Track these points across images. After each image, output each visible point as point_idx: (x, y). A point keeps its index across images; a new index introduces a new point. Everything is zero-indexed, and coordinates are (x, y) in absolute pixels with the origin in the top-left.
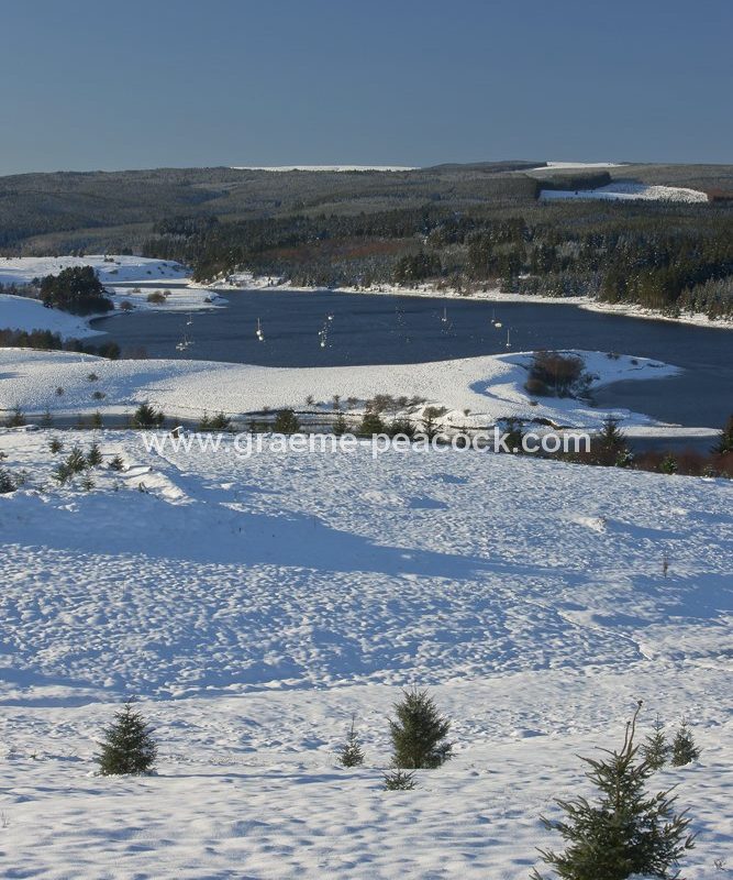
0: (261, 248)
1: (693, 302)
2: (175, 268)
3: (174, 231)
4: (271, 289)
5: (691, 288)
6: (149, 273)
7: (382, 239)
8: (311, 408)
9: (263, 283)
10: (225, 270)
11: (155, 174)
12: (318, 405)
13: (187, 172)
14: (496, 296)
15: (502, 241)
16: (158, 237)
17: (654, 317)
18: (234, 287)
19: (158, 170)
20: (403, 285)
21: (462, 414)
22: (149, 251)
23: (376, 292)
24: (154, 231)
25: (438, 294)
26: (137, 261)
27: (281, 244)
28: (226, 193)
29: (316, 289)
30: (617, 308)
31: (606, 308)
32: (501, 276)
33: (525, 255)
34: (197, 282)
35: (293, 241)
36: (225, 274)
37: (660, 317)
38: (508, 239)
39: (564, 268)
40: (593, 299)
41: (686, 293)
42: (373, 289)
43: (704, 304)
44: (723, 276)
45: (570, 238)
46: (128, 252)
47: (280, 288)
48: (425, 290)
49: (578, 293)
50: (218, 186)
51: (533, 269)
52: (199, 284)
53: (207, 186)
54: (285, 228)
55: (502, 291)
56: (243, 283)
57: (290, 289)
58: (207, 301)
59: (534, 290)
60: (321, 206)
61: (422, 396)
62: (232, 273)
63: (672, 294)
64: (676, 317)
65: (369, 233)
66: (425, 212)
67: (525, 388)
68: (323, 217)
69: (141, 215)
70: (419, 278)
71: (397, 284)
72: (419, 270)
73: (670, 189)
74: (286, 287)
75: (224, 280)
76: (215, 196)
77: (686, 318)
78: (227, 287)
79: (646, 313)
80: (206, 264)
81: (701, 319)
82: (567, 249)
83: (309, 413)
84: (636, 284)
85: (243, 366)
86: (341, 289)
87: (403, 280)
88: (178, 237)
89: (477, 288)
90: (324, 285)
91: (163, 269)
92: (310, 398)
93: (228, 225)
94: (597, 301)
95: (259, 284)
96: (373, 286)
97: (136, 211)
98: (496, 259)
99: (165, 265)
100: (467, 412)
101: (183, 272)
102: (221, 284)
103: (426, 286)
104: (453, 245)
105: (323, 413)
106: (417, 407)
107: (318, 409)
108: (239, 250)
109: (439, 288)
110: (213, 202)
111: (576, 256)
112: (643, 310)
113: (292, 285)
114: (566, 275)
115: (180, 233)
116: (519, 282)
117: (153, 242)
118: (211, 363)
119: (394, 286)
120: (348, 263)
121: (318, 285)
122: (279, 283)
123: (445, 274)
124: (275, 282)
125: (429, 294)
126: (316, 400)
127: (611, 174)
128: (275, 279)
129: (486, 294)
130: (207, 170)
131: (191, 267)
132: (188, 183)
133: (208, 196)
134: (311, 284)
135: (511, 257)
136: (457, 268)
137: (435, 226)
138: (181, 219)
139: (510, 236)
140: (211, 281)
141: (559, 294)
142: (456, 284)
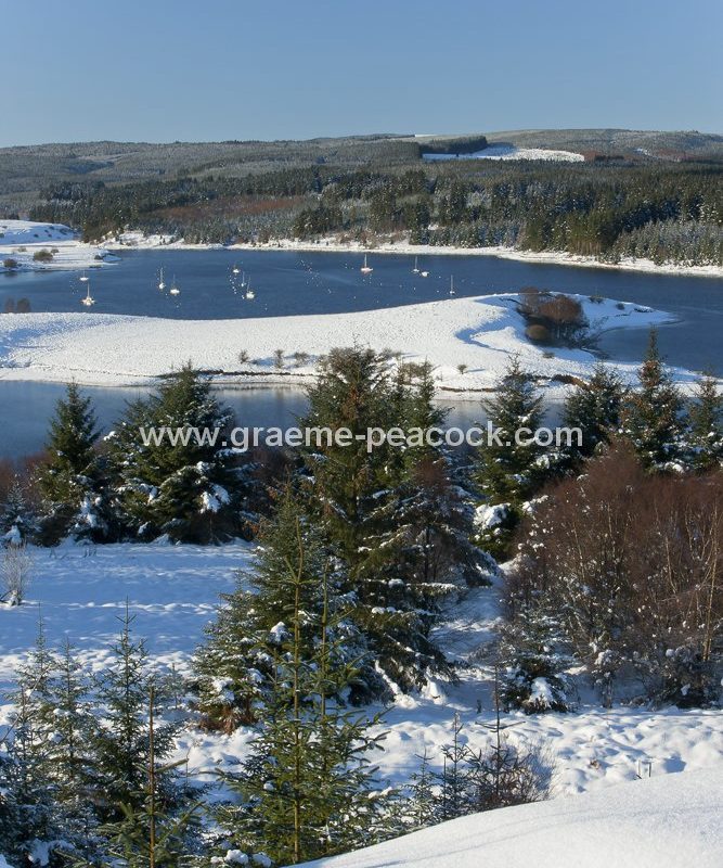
0: (152, 208)
1: (633, 246)
2: (62, 231)
3: (60, 197)
4: (163, 247)
5: (629, 231)
6: (36, 236)
7: (273, 197)
8: (245, 367)
9: (155, 242)
10: (115, 229)
11: (41, 148)
12: (255, 362)
13: (72, 146)
14: (404, 248)
15: (402, 194)
16: (44, 202)
17: (588, 264)
18: (125, 247)
19: (45, 146)
20: (303, 239)
21: (456, 372)
22: (35, 215)
23: (275, 248)
24: (40, 197)
25: (342, 248)
26: (24, 225)
27: (170, 205)
28: (111, 164)
29: (210, 246)
30: (545, 257)
31: (530, 256)
32: (408, 228)
33: (433, 205)
34: (86, 242)
35: (183, 201)
36: (114, 234)
37: (597, 264)
38: (410, 191)
39: (476, 217)
40: (512, 248)
41: (624, 237)
42: (271, 245)
43: (646, 248)
44: (663, 219)
45: (476, 189)
46: (15, 217)
47: (172, 246)
48: (328, 244)
49: (494, 242)
50: (103, 158)
51: (443, 220)
52: (88, 244)
53: (93, 158)
54: (173, 190)
55: (411, 243)
56: (133, 243)
57: (183, 247)
58: (98, 258)
59: (446, 241)
60: (206, 171)
61: (394, 349)
62: (122, 232)
63: (608, 239)
64: (616, 263)
65: (260, 192)
66: (315, 171)
67: (527, 336)
68: (211, 179)
69: (28, 185)
70: (319, 232)
71: (296, 239)
72: (320, 224)
73: (547, 151)
74: (179, 245)
75: (114, 240)
76: (101, 166)
77: (627, 264)
78: (117, 246)
79: (579, 260)
80: (96, 224)
81: (645, 265)
82: (474, 200)
83: (243, 373)
84: (564, 230)
85: (146, 318)
86: (236, 246)
87: (302, 234)
88: (64, 203)
89: (383, 241)
90: (218, 242)
91: (50, 231)
92: (243, 354)
93: (115, 189)
94: (519, 250)
95: (150, 243)
96: (271, 242)
97: (23, 180)
98: (403, 210)
99: (52, 228)
100: (462, 368)
101: (71, 235)
102: (111, 243)
103: (328, 239)
104: (350, 200)
105: (262, 374)
106: (389, 362)
107: (255, 369)
108: (129, 210)
109: (342, 242)
110: (99, 172)
111: (488, 206)
112: (575, 257)
113: (186, 242)
114: (480, 224)
115: (67, 198)
116: (429, 234)
117: (40, 208)
118: (108, 316)
119: (293, 240)
120: (241, 220)
121: (213, 241)
122: (172, 241)
123: (346, 227)
124: (167, 240)
125: (333, 248)
126: (252, 356)
127: (488, 139)
128: (167, 238)
129: (394, 247)
130: (92, 144)
131: (79, 230)
132: (74, 156)
133: (94, 166)
134: (205, 241)
135: (419, 206)
136: (358, 221)
137: (327, 184)
138: (67, 185)
139: (410, 188)
140: (100, 241)
141: (473, 245)
142: (360, 237)
